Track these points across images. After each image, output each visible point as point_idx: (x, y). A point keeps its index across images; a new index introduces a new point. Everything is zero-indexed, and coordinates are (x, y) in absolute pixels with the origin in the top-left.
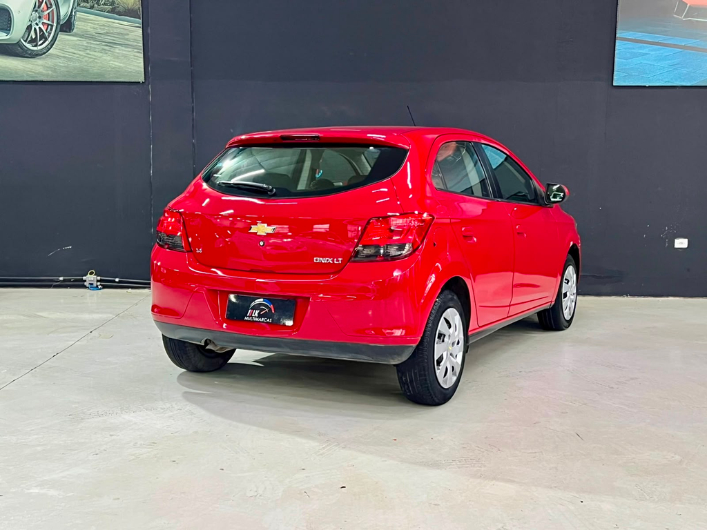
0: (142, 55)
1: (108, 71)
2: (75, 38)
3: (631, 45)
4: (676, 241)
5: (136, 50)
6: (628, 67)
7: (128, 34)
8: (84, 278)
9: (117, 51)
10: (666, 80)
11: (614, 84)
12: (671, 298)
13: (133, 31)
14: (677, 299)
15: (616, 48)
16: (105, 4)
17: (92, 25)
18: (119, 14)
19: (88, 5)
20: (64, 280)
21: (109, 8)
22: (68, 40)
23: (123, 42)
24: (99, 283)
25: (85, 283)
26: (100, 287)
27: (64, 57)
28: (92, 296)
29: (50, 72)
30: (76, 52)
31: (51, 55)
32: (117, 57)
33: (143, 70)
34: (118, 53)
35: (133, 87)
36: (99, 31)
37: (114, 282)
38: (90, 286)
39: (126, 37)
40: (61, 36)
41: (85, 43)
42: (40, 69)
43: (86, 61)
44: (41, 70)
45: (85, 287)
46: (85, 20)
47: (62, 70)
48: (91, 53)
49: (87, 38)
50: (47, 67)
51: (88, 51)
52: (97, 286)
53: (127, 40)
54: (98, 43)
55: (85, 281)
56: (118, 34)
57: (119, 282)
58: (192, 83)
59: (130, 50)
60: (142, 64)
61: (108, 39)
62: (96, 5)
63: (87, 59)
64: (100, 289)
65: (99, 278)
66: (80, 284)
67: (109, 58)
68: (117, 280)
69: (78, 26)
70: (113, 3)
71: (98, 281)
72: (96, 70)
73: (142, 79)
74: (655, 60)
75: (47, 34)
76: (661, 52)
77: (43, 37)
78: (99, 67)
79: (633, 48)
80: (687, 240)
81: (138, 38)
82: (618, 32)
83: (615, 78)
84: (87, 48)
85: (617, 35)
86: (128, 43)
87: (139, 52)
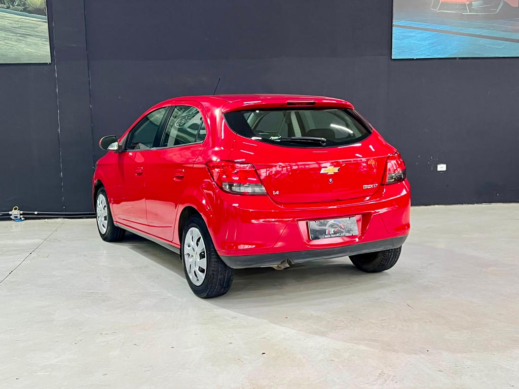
0: (48, 43)
1: (24, 55)
3: (403, 30)
4: (438, 166)
5: (43, 40)
6: (401, 45)
7: (37, 28)
8: (10, 213)
9: (29, 40)
10: (428, 54)
11: (393, 58)
12: (436, 206)
13: (42, 25)
14: (441, 206)
15: (393, 32)
16: (18, 5)
17: (9, 21)
18: (30, 12)
19: (5, 6)
21: (21, 8)
23: (33, 33)
24: (22, 216)
25: (11, 217)
26: (23, 219)
28: (17, 226)
32: (29, 45)
33: (50, 54)
34: (30, 42)
35: (42, 67)
36: (15, 25)
37: (34, 214)
38: (15, 218)
39: (36, 29)
41: (4, 35)
43: (5, 49)
45: (11, 219)
46: (3, 17)
48: (9, 42)
49: (5, 31)
51: (6, 41)
52: (21, 218)
53: (36, 31)
54: (14, 34)
55: (11, 215)
56: (29, 27)
57: (38, 214)
58: (88, 63)
59: (39, 39)
60: (49, 50)
61: (23, 31)
62: (11, 6)
63: (5, 47)
64: (23, 220)
65: (22, 212)
66: (7, 218)
67: (23, 46)
68: (36, 213)
70: (25, 4)
71: (21, 214)
72: (13, 55)
73: (49, 61)
74: (420, 41)
76: (424, 34)
78: (16, 52)
79: (405, 33)
80: (445, 165)
81: (45, 31)
82: (394, 21)
83: (393, 53)
84: (5, 39)
85: (393, 23)
86: (37, 34)
87: (46, 41)
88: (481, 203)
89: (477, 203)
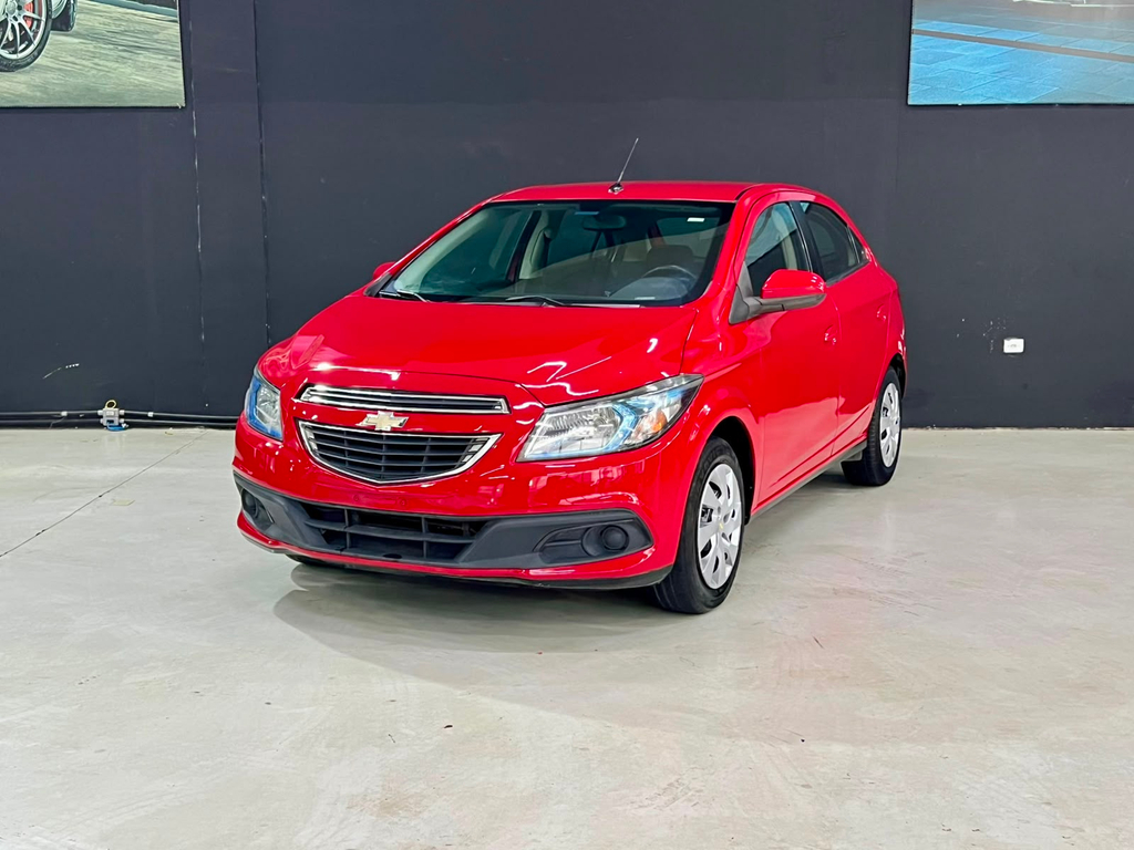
0: (180, 65)
1: (129, 90)
2: (76, 40)
3: (934, 41)
4: (1006, 342)
5: (170, 58)
6: (930, 75)
7: (158, 33)
8: (100, 412)
9: (141, 58)
10: (989, 95)
11: (909, 103)
12: (999, 430)
13: (166, 27)
14: (1008, 430)
15: (912, 46)
17: (102, 20)
20: (69, 417)
22: (64, 43)
23: (149, 44)
24: (122, 420)
25: (102, 420)
26: (124, 425)
27: (60, 70)
28: (112, 439)
29: (38, 94)
30: (77, 61)
31: (38, 66)
32: (142, 69)
33: (182, 88)
34: (142, 62)
35: (167, 114)
36: (113, 28)
37: (146, 417)
38: (108, 424)
39: (155, 37)
40: (54, 37)
41: (91, 48)
42: (22, 89)
43: (94, 76)
44: (24, 91)
45: (101, 426)
46: (90, 11)
47: (57, 89)
48: (101, 62)
49: (94, 39)
50: (34, 86)
51: (96, 61)
52: (120, 425)
53: (156, 41)
54: (112, 46)
55: (101, 417)
56: (142, 32)
57: (155, 418)
58: (260, 108)
59: (161, 57)
60: (181, 79)
61: (128, 40)
63: (94, 72)
64: (125, 429)
65: (122, 412)
66: (93, 422)
67: (128, 70)
68: (151, 414)
69: (80, 20)
71: (121, 417)
72: (109, 89)
73: (180, 102)
74: (971, 65)
75: (31, 34)
76: (981, 51)
77: (25, 38)
78: (114, 84)
79: (937, 47)
80: (1022, 341)
81: (174, 39)
82: (914, 21)
83: (910, 92)
84: (94, 56)
85: (913, 27)
86: (158, 46)
87: (175, 61)
88: (1101, 426)
89: (1093, 427)
